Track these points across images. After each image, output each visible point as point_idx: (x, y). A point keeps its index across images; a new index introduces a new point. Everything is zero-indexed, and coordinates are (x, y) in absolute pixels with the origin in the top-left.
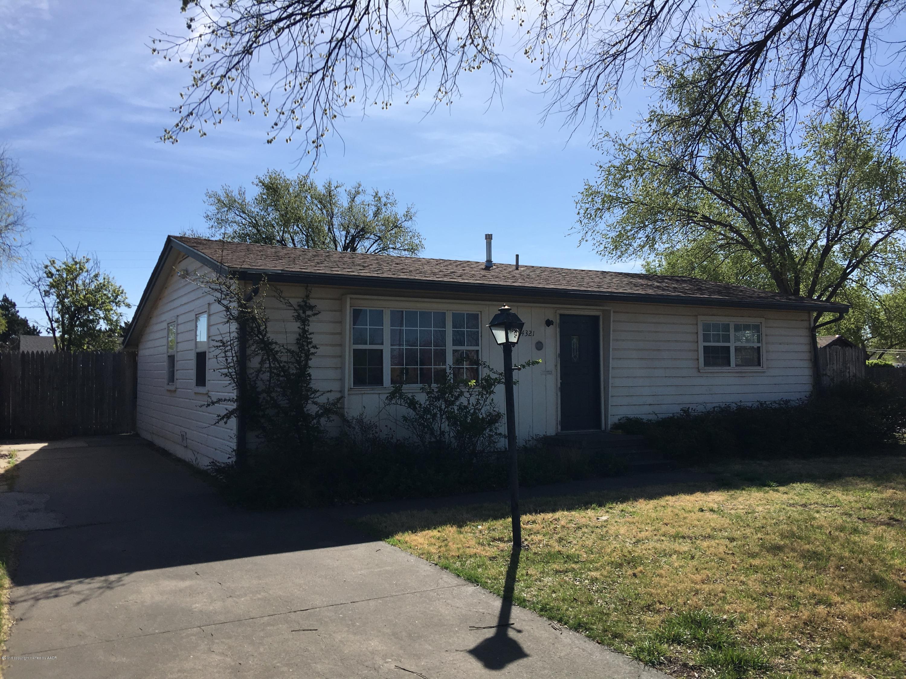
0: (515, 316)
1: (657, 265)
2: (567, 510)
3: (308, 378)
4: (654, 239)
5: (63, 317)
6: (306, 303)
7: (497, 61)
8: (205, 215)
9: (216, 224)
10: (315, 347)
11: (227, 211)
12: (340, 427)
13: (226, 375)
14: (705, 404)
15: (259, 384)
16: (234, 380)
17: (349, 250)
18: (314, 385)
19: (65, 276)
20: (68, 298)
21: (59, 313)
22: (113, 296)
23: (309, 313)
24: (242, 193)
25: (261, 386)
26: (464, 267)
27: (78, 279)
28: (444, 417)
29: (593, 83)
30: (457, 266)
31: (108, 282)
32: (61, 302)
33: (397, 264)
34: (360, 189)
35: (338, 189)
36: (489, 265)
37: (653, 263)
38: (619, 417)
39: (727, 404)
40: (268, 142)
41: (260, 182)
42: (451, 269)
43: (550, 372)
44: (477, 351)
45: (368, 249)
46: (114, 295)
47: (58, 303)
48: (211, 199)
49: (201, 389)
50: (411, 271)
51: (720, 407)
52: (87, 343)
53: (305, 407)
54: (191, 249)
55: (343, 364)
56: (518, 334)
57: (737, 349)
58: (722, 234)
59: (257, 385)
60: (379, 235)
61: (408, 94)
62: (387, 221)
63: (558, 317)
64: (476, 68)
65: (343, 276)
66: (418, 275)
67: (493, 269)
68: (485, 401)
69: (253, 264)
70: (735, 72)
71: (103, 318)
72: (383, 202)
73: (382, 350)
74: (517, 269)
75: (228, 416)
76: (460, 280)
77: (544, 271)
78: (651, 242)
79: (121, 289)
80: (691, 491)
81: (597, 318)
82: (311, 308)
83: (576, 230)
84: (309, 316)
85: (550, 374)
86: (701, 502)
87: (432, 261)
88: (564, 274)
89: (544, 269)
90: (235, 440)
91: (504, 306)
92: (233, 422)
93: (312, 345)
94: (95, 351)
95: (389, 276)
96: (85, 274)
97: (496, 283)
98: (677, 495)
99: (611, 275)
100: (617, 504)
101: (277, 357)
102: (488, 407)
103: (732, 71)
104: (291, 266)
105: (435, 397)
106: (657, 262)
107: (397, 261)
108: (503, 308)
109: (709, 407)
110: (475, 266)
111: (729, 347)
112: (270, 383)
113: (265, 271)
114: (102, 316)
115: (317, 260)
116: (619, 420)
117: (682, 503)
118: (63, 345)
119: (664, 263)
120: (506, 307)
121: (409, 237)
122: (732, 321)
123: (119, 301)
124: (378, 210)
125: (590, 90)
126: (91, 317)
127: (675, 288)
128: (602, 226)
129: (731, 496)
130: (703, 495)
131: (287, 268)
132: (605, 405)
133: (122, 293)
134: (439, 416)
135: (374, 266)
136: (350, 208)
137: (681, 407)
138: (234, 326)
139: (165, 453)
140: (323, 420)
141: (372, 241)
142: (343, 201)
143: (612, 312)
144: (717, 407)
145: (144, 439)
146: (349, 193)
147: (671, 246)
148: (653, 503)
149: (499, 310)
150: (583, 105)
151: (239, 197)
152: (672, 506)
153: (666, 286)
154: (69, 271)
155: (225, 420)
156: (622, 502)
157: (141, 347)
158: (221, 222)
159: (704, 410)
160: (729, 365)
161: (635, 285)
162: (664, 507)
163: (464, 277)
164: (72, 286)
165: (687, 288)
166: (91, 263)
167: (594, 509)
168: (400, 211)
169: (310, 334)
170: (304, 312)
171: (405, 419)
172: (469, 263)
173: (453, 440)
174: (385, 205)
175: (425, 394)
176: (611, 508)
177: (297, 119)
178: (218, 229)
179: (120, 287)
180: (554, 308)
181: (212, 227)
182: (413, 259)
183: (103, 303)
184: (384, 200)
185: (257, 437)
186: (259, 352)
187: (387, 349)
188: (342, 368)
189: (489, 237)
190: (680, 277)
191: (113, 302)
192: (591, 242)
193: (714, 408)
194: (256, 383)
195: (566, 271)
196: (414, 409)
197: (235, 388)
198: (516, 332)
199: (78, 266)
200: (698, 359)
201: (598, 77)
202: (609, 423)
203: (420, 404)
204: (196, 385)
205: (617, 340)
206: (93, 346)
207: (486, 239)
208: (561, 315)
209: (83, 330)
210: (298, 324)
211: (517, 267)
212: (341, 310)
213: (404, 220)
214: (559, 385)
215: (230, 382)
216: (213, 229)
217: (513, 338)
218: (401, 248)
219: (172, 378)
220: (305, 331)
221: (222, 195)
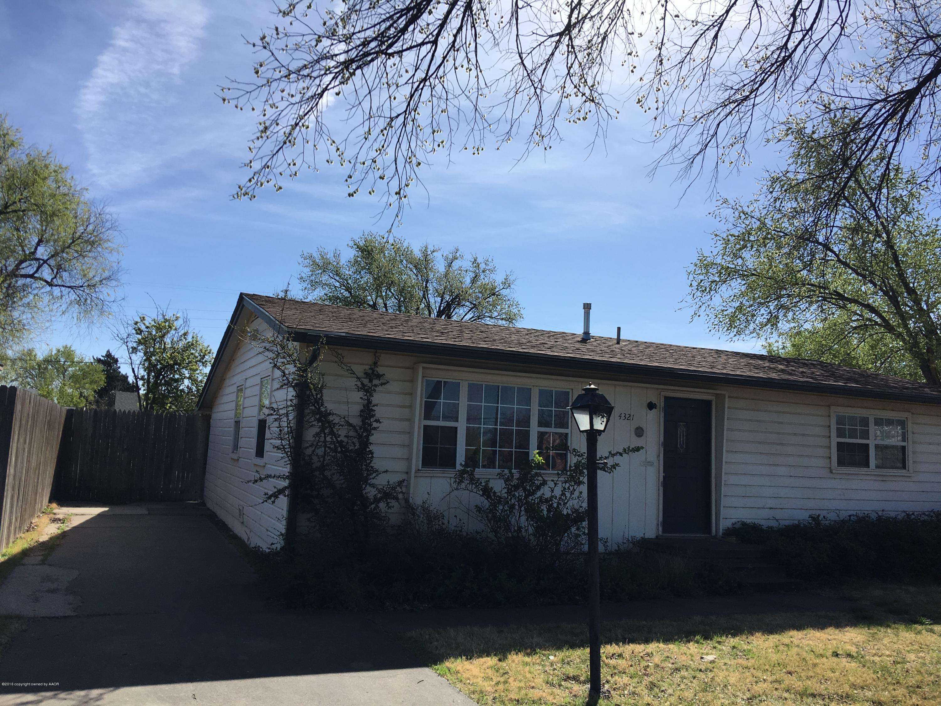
0: (603, 397)
1: (781, 347)
2: (663, 642)
3: (370, 456)
4: (777, 317)
5: (149, 375)
6: (373, 371)
7: (601, 102)
8: (299, 277)
9: (310, 286)
10: (377, 421)
11: (321, 273)
12: (404, 513)
13: (278, 448)
14: (837, 512)
15: (315, 458)
16: (287, 454)
17: (443, 317)
18: (377, 464)
19: (154, 333)
20: (155, 356)
21: (145, 371)
22: (200, 355)
23: (376, 382)
24: (337, 256)
25: (316, 463)
26: (557, 338)
27: (166, 337)
28: (523, 509)
29: (711, 132)
30: (549, 337)
31: (197, 341)
32: (148, 359)
33: (482, 332)
34: (458, 255)
35: (434, 254)
36: (586, 337)
37: (776, 345)
38: (734, 521)
39: (866, 513)
40: (349, 195)
41: (355, 245)
42: (541, 340)
43: (651, 464)
44: (567, 434)
45: (464, 317)
46: (202, 354)
47: (145, 360)
48: (306, 261)
49: (259, 461)
50: (494, 340)
51: (857, 517)
52: (170, 403)
53: (365, 489)
54: (258, 307)
55: (411, 441)
56: (605, 420)
57: (877, 446)
58: (858, 314)
59: (312, 461)
60: (474, 302)
61: (498, 138)
62: (484, 287)
63: (662, 400)
64: (582, 119)
65: (415, 342)
66: (501, 345)
67: (589, 342)
68: (572, 493)
69: (317, 325)
70: (880, 124)
71: (188, 378)
72: (482, 269)
73: (456, 428)
74: (618, 343)
75: (275, 495)
76: (549, 353)
77: (649, 347)
78: (773, 321)
79: (209, 349)
80: (821, 625)
81: (708, 403)
82: (379, 376)
83: (687, 304)
84: (376, 386)
85: (652, 465)
86: (834, 642)
87: (522, 330)
88: (671, 352)
89: (648, 345)
90: (284, 523)
91: (590, 385)
92: (283, 501)
93: (374, 419)
94: (177, 411)
95: (467, 345)
96: (173, 332)
97: (590, 357)
98: (804, 629)
99: (727, 355)
100: (727, 637)
101: (334, 429)
102: (575, 502)
103: (877, 123)
104: (359, 329)
105: (514, 486)
106: (780, 343)
107: (483, 329)
108: (588, 387)
109: (844, 515)
110: (570, 337)
111: (868, 445)
112: (324, 460)
113: (327, 333)
114: (187, 375)
115: (393, 324)
116: (733, 524)
117: (811, 642)
118: (147, 404)
119: (788, 344)
120: (592, 386)
121: (506, 306)
122: (872, 414)
123: (206, 361)
124: (476, 277)
125: (708, 140)
126: (177, 376)
127: (803, 372)
128: (717, 301)
129: (873, 635)
130: (837, 631)
131: (354, 331)
132: (716, 505)
133: (209, 353)
134: (517, 507)
135: (454, 333)
136: (446, 275)
137: (811, 512)
138: (292, 392)
139: (223, 527)
140: (382, 505)
141: (466, 309)
142: (440, 266)
143: (727, 397)
144: (853, 515)
145: (209, 509)
146: (446, 259)
147: (798, 326)
148: (773, 639)
149: (584, 390)
150: (700, 157)
151: (334, 260)
152: (798, 646)
153: (792, 370)
154: (159, 328)
155: (273, 499)
156: (734, 635)
157: (215, 409)
158: (314, 284)
159: (837, 519)
160: (867, 465)
161: (756, 367)
162: (787, 645)
163: (554, 349)
164: (161, 344)
165: (818, 373)
166: (180, 322)
167: (697, 642)
168: (498, 278)
169: (374, 406)
170: (371, 381)
171: (479, 509)
172: (564, 335)
173: (532, 537)
174: (483, 272)
175: (503, 481)
176: (719, 643)
177: (379, 169)
178: (310, 291)
179: (208, 346)
180: (658, 389)
181: (305, 289)
182: (502, 328)
183: (190, 362)
184: (482, 266)
185: (309, 520)
186: (313, 423)
187: (462, 426)
188: (409, 446)
189: (587, 307)
190: (807, 360)
191: (200, 361)
192: (703, 317)
193: (850, 516)
194: (311, 459)
195: (675, 348)
196: (488, 497)
197: (288, 462)
198: (603, 417)
199: (167, 324)
200: (830, 458)
201: (719, 125)
202: (721, 527)
203: (495, 493)
204: (256, 456)
205: (732, 430)
206: (176, 406)
207: (584, 308)
208: (666, 398)
209: (167, 389)
210: (361, 394)
211: (618, 341)
212: (413, 381)
213: (502, 287)
214: (661, 479)
215: (283, 455)
216: (306, 291)
217: (599, 425)
218: (498, 317)
219: (236, 447)
220: (369, 402)
221: (316, 257)
